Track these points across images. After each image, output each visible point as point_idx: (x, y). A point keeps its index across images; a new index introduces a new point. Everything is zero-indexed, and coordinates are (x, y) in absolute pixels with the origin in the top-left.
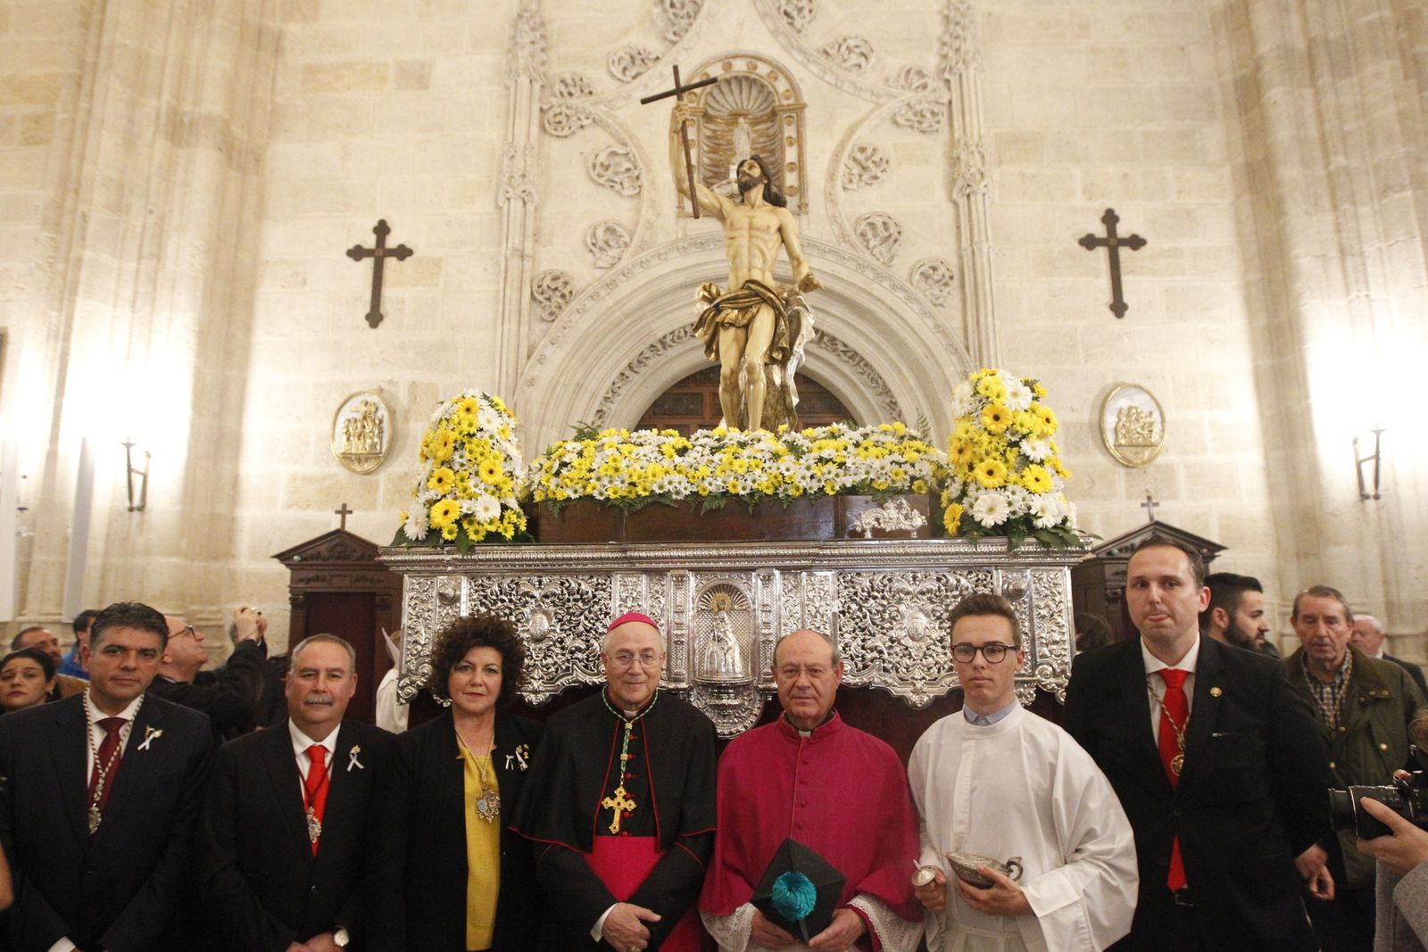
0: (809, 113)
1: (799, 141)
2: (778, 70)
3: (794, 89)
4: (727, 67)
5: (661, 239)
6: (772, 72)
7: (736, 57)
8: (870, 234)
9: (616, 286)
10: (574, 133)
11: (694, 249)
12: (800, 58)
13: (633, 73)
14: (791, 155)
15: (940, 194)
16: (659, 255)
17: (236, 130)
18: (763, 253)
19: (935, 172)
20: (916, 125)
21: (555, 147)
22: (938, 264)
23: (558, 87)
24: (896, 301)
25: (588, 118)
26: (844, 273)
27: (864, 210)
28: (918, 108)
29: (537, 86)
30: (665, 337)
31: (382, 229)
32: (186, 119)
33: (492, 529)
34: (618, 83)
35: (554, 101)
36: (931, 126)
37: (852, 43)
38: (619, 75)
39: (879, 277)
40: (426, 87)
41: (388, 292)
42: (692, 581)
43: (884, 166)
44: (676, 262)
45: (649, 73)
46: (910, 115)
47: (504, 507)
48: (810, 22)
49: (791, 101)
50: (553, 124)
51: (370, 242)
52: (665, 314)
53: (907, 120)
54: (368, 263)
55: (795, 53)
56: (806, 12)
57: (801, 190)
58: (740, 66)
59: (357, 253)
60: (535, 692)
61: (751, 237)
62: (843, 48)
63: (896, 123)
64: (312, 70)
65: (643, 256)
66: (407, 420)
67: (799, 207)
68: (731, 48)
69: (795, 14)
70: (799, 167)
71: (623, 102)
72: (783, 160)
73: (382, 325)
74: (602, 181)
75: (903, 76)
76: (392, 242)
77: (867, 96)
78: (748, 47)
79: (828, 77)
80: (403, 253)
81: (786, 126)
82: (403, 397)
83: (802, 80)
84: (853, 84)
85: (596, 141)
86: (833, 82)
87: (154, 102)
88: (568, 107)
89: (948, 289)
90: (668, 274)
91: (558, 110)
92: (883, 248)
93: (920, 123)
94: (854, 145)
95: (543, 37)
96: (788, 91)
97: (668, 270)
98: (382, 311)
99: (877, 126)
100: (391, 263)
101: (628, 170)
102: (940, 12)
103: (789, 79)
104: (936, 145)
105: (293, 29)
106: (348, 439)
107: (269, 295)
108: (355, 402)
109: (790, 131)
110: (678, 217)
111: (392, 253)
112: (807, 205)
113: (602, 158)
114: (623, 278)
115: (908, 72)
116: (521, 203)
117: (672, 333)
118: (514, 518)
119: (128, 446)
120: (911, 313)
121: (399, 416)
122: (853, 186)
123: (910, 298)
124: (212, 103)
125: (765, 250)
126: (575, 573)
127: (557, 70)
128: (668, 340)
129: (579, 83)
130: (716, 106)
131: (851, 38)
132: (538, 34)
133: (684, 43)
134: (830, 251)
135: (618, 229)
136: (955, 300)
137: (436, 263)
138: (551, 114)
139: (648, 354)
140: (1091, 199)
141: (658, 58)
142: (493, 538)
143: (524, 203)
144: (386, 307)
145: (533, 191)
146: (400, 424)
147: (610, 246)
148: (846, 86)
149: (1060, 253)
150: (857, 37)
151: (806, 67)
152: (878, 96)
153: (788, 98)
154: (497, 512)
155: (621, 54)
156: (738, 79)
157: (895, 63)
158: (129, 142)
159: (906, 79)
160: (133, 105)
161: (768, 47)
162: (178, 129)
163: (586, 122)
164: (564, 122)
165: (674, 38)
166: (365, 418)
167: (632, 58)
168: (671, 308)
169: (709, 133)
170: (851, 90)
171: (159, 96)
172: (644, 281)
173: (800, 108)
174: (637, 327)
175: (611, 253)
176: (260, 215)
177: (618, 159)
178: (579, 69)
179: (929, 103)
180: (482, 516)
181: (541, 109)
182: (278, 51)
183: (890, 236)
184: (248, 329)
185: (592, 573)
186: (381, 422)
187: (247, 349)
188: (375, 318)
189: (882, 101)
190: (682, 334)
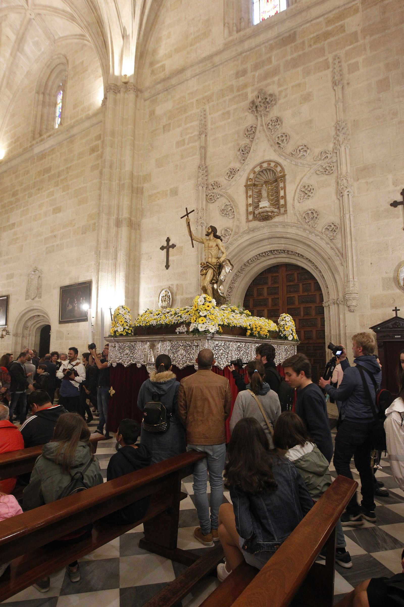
0: (287, 177)
1: (284, 188)
2: (277, 164)
3: (283, 170)
4: (261, 167)
5: (241, 230)
6: (275, 165)
7: (264, 162)
8: (306, 218)
9: (229, 248)
10: (215, 200)
11: (251, 232)
12: (283, 158)
13: (231, 177)
14: (282, 193)
15: (334, 197)
16: (240, 236)
17: (133, 219)
18: (211, 254)
19: (332, 190)
20: (324, 173)
21: (211, 206)
22: (331, 224)
23: (210, 187)
24: (317, 240)
25: (219, 195)
26: (300, 233)
27: (306, 209)
28: (324, 167)
29: (205, 188)
30: (248, 261)
31: (168, 240)
32: (120, 220)
33: (121, 333)
34: (228, 181)
35: (209, 192)
36: (329, 172)
37: (300, 148)
38: (228, 179)
39: (311, 233)
40: (177, 195)
41: (170, 258)
42: (148, 343)
43: (312, 191)
44: (247, 237)
45: (236, 176)
46: (322, 170)
47: (124, 329)
48: (287, 144)
49: (282, 174)
50: (210, 199)
51: (165, 244)
52: (247, 254)
53: (320, 172)
54: (165, 250)
55: (282, 157)
56: (285, 141)
57: (285, 205)
58: (265, 165)
59: (162, 248)
60: (126, 364)
61: (208, 249)
62: (298, 150)
63: (318, 174)
64: (150, 196)
65: (235, 238)
66: (176, 295)
67: (285, 211)
68: (261, 160)
69: (280, 143)
70: (284, 197)
71: (229, 187)
72: (279, 196)
73: (169, 268)
74: (223, 215)
75: (319, 155)
76: (171, 244)
77: (307, 166)
78: (267, 158)
79: (293, 162)
80: (173, 246)
81: (280, 183)
82: (175, 289)
83: (285, 166)
84: (301, 163)
85: (222, 202)
86: (295, 164)
87: (113, 217)
88: (213, 193)
89: (336, 233)
90: (244, 242)
91: (211, 195)
92: (312, 222)
93: (325, 172)
94: (302, 185)
95: (206, 171)
96: (280, 170)
97: (244, 240)
98: (169, 264)
99: (310, 176)
100: (171, 249)
101: (231, 210)
102: (334, 126)
103: (281, 166)
104: (332, 179)
105: (146, 186)
106: (162, 302)
107: (144, 262)
108: (163, 292)
109: (281, 185)
110: (246, 222)
111: (170, 247)
112: (287, 211)
113: (223, 207)
114: (231, 245)
115: (321, 153)
116: (200, 227)
117: (250, 259)
118: (127, 331)
119: (110, 309)
120: (323, 244)
121: (174, 294)
122: (302, 201)
123: (322, 239)
124: (125, 214)
125: (212, 253)
126: (132, 342)
127: (211, 181)
128: (250, 261)
129: (216, 184)
130: (260, 180)
131: (300, 146)
132: (204, 171)
133: (246, 163)
134: (293, 226)
135: (228, 230)
136: (339, 236)
137: (181, 248)
138: (209, 196)
139: (243, 267)
140: (396, 186)
141: (239, 170)
142: (121, 335)
143: (202, 226)
144: (170, 263)
145: (204, 222)
146: (174, 297)
147: (227, 236)
148: (299, 164)
149: (382, 211)
150: (302, 145)
151: (285, 160)
152: (310, 165)
153: (281, 173)
154: (122, 330)
155: (228, 172)
156: (266, 170)
157: (317, 151)
158: (108, 230)
159: (321, 155)
160: (108, 220)
161: (274, 157)
162: (118, 223)
163: (218, 197)
164: (212, 198)
165: (243, 162)
166: (165, 296)
167: (231, 172)
168: (247, 252)
169: (257, 191)
170: (301, 165)
171: (114, 216)
172: (237, 245)
173: (284, 176)
174: (238, 260)
175: (227, 238)
176: (140, 241)
177: (227, 207)
178: (216, 180)
179: (328, 163)
180: (119, 331)
181: (206, 195)
182: (142, 193)
183: (314, 216)
184: (139, 273)
185: (134, 341)
186: (169, 296)
187: (139, 278)
188: (167, 267)
189: (312, 166)
190: (254, 259)
